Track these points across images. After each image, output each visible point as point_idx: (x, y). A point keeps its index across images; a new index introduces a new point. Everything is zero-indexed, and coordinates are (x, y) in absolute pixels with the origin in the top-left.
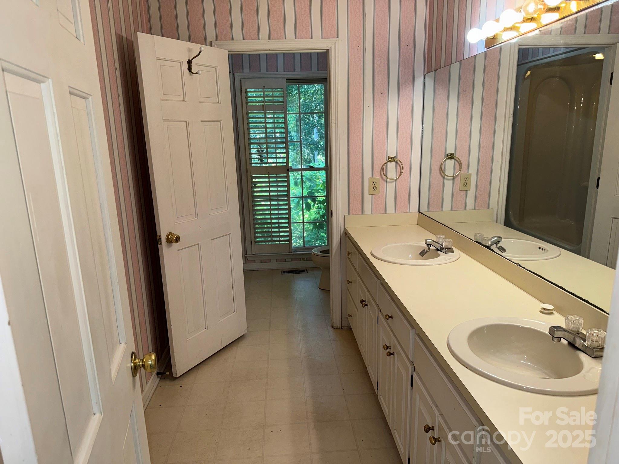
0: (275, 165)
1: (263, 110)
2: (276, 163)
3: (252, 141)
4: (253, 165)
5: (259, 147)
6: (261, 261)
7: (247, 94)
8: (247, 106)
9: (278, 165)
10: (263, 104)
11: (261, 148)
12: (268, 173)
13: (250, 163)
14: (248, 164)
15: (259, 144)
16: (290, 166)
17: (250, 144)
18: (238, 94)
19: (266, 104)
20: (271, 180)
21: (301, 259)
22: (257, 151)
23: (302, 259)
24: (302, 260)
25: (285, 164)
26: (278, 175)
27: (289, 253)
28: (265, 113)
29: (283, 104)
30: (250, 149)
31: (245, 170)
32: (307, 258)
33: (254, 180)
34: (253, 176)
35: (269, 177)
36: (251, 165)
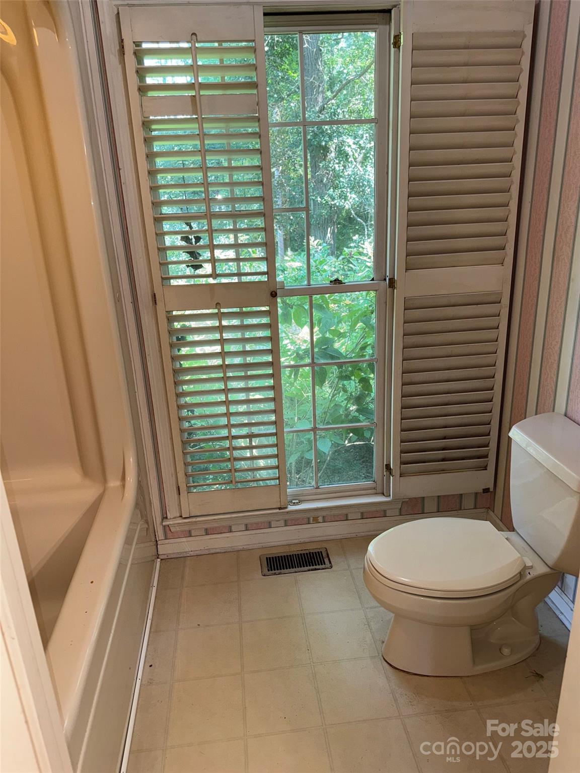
0: (235, 280)
1: (195, 112)
2: (239, 274)
3: (166, 210)
4: (174, 282)
5: (187, 228)
6: (207, 532)
7: (140, 61)
8: (144, 98)
9: (245, 279)
10: (193, 93)
11: (191, 232)
12: (218, 305)
13: (163, 279)
14: (157, 281)
15: (187, 219)
16: (279, 282)
17: (159, 220)
18: (112, 59)
19: (202, 93)
20: (225, 323)
21: (309, 519)
22: (183, 239)
23: (311, 519)
24: (311, 522)
25: (264, 278)
26: (244, 309)
27: (280, 509)
28: (200, 121)
29: (255, 92)
30: (160, 235)
31: (150, 298)
32: (324, 517)
33: (177, 325)
34: (175, 313)
35: (220, 316)
36: (165, 282)
